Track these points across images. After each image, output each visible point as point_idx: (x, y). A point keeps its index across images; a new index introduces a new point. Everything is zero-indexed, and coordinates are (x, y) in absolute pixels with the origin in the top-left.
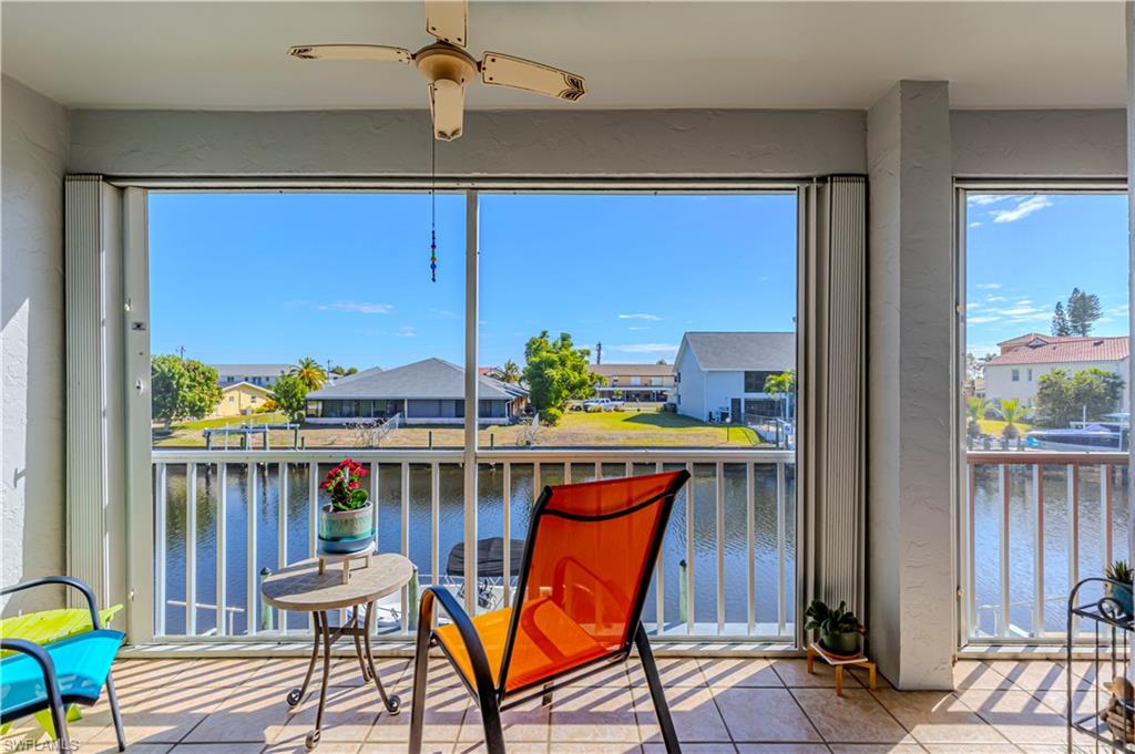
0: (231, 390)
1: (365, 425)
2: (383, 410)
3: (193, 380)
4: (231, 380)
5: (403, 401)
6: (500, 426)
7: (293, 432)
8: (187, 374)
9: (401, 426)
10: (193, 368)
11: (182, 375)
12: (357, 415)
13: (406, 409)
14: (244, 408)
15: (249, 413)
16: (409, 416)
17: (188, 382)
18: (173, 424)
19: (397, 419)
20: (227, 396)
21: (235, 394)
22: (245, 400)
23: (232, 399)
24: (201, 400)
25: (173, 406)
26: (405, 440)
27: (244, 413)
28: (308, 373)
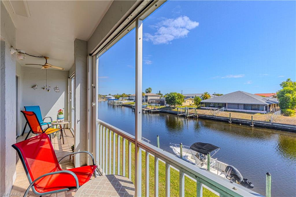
0: (188, 99)
1: (212, 109)
2: (220, 106)
3: (178, 97)
4: (187, 97)
5: (226, 104)
6: (261, 114)
7: (195, 110)
8: (177, 96)
9: (224, 111)
10: (178, 95)
11: (176, 96)
12: (214, 107)
13: (227, 106)
14: (190, 104)
15: (191, 105)
16: (228, 108)
17: (177, 98)
18: (175, 106)
19: (223, 108)
20: (187, 101)
21: (189, 100)
22: (191, 102)
23: (188, 101)
24: (180, 102)
25: (175, 103)
26: (224, 115)
27: (190, 105)
28: (206, 96)
